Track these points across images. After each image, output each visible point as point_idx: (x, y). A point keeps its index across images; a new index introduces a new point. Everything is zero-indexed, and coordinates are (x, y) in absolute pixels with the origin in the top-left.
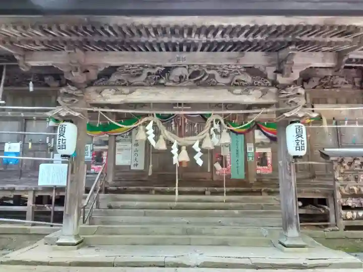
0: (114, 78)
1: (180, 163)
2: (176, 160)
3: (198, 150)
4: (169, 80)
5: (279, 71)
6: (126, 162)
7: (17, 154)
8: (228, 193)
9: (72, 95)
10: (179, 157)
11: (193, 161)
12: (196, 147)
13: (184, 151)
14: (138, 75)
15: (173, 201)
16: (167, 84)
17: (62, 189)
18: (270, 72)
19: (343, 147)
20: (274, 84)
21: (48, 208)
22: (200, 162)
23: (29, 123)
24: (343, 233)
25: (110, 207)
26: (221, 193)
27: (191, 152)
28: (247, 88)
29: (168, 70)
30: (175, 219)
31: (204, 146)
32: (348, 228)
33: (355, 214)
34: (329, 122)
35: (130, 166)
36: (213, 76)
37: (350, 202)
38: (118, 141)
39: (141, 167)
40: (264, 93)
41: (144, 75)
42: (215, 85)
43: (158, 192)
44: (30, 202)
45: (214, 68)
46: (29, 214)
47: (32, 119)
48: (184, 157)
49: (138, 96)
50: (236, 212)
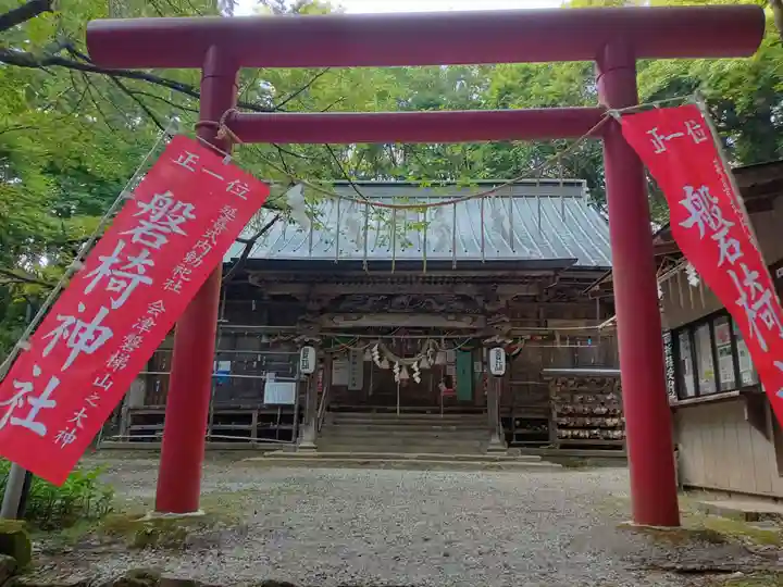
0: (343, 306)
1: (402, 380)
2: (397, 378)
3: (417, 369)
4: (391, 307)
5: (487, 301)
6: (345, 382)
7: (227, 373)
8: (445, 413)
9: (307, 322)
10: (400, 376)
11: (411, 379)
12: (415, 366)
13: (405, 370)
14: (365, 303)
15: (394, 418)
16: (391, 310)
17: (290, 407)
18: (480, 300)
19: (578, 367)
20: (484, 312)
21: (272, 426)
22: (418, 380)
23: (240, 340)
24: (558, 451)
25: (335, 423)
26: (439, 412)
27: (411, 371)
28: (459, 314)
29: (391, 297)
30: (395, 433)
31: (421, 366)
32: (563, 447)
33: (570, 433)
34: (563, 339)
35: (347, 387)
36: (429, 303)
37: (564, 421)
38: (335, 359)
39: (359, 387)
40: (474, 320)
41: (370, 302)
42: (431, 312)
43: (378, 411)
44: (255, 419)
45: (431, 296)
46: (254, 432)
47: (243, 335)
48: (405, 375)
49: (366, 322)
50: (454, 427)
